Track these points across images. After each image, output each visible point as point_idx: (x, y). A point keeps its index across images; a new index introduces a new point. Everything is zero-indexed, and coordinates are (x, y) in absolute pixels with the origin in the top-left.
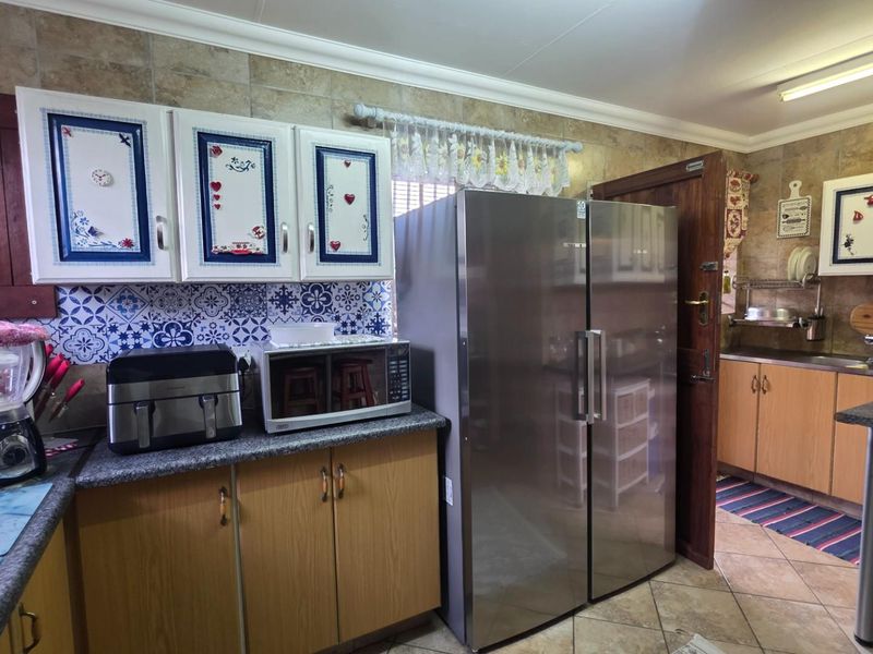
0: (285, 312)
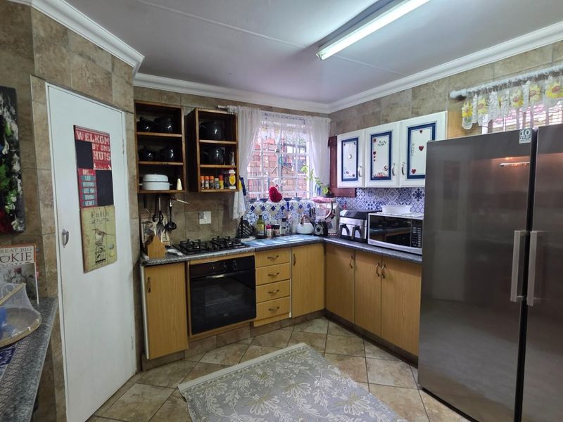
0: (418, 200)
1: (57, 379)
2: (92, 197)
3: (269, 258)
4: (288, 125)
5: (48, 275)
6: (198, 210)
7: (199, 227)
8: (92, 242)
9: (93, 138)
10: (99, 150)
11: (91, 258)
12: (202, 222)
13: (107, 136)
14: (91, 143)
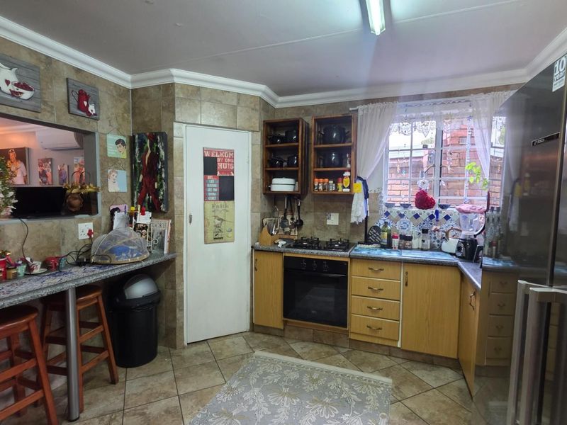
1: (178, 304)
2: (214, 194)
3: (370, 269)
4: (445, 112)
5: (176, 239)
6: (326, 211)
7: (326, 227)
8: (212, 224)
9: (219, 154)
10: (224, 162)
11: (211, 236)
12: (329, 222)
13: (232, 152)
14: (216, 158)
